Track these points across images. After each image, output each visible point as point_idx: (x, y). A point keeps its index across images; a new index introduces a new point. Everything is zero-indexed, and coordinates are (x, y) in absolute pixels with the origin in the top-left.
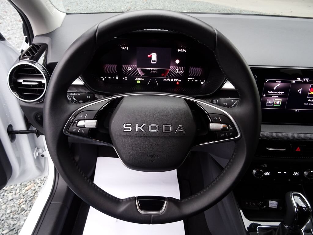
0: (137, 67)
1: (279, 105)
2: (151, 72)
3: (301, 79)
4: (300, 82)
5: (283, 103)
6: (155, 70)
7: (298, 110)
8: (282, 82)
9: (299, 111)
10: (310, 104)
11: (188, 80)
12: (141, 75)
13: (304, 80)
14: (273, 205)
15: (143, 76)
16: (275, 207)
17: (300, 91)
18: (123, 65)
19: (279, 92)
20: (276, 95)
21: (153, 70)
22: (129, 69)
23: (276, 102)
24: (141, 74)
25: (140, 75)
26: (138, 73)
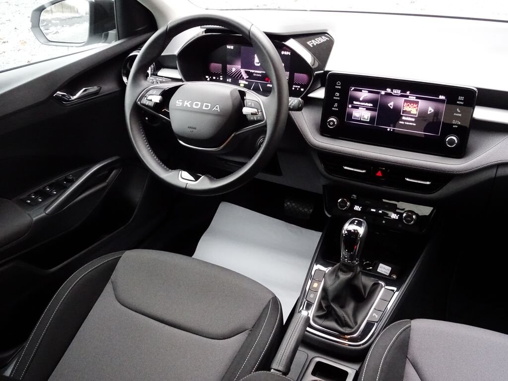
0: (241, 68)
1: (368, 119)
2: (254, 75)
3: (392, 91)
4: (390, 94)
5: (372, 119)
6: (259, 74)
7: (390, 129)
8: (370, 92)
9: (392, 130)
10: (406, 123)
11: (293, 88)
12: (245, 78)
13: (396, 92)
14: (384, 270)
15: (247, 79)
16: (386, 273)
17: (391, 106)
18: (228, 65)
19: (367, 104)
20: (363, 107)
21: (256, 73)
22: (234, 70)
23: (363, 116)
24: (245, 76)
25: (243, 78)
26: (242, 75)
